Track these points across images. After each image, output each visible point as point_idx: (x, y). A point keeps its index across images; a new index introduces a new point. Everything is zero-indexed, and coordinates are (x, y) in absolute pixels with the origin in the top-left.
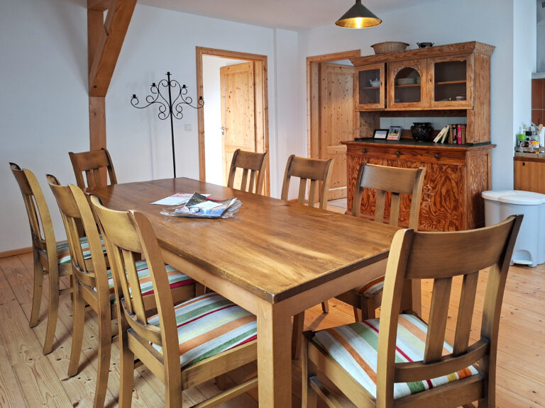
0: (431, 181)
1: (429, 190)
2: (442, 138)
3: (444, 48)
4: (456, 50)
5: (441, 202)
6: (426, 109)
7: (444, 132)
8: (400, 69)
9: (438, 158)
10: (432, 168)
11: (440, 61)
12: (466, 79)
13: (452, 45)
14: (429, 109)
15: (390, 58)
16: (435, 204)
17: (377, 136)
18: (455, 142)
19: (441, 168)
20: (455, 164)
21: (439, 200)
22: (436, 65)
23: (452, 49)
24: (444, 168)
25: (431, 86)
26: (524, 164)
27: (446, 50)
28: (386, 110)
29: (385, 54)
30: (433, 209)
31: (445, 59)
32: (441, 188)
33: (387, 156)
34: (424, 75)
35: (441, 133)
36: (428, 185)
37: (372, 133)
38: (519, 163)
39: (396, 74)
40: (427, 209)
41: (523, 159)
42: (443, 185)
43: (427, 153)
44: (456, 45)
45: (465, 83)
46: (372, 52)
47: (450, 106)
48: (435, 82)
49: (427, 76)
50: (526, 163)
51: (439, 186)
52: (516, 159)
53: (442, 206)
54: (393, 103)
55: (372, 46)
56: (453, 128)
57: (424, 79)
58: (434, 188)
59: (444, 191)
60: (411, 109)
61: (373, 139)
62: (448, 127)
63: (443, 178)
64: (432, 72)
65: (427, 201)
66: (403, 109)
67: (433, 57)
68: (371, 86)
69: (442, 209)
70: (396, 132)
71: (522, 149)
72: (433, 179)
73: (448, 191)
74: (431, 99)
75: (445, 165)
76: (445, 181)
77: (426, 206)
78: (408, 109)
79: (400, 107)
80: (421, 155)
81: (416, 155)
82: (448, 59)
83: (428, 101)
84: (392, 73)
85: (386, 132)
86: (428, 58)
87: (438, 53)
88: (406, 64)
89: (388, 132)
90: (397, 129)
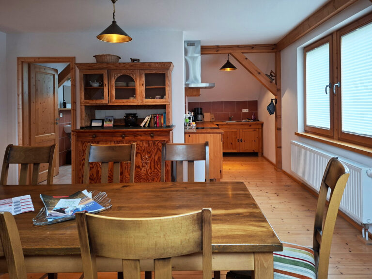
0: (148, 152)
1: (146, 159)
2: (146, 123)
3: (152, 64)
4: (160, 66)
5: (154, 166)
6: (139, 104)
7: (147, 119)
8: (119, 75)
9: (152, 137)
10: (149, 144)
11: (148, 72)
12: (165, 85)
13: (157, 63)
14: (141, 104)
15: (112, 67)
16: (150, 168)
17: (94, 124)
18: (155, 126)
19: (155, 143)
20: (164, 139)
21: (153, 164)
22: (146, 75)
23: (157, 65)
24: (156, 142)
25: (143, 88)
26: (189, 136)
27: (153, 65)
28: (109, 104)
29: (108, 63)
30: (149, 171)
31: (152, 71)
32: (155, 157)
33: (114, 138)
34: (138, 81)
35: (146, 120)
36: (146, 156)
37: (90, 123)
38: (187, 135)
39: (116, 78)
40: (145, 172)
41: (189, 133)
42: (156, 154)
43: (145, 134)
44: (160, 63)
45: (165, 88)
46: (94, 61)
47: (156, 102)
48: (146, 86)
49: (140, 82)
50: (191, 135)
51: (153, 155)
52: (185, 133)
53: (155, 168)
54: (114, 99)
55: (94, 56)
56: (154, 117)
57: (138, 83)
58: (150, 157)
59: (156, 158)
60: (129, 104)
61: (91, 127)
62: (150, 116)
63: (156, 150)
64: (143, 79)
65: (145, 167)
66: (123, 104)
67: (144, 69)
68: (91, 86)
69: (156, 170)
70: (110, 121)
71: (188, 127)
72: (149, 151)
73: (159, 158)
74: (143, 97)
75: (156, 141)
76: (157, 151)
77: (144, 171)
78: (126, 104)
79: (120, 103)
80: (141, 136)
81: (136, 136)
82: (154, 72)
83: (140, 98)
84: (113, 78)
85: (101, 121)
86: (140, 70)
87: (148, 67)
88: (124, 72)
89: (103, 121)
90: (110, 118)
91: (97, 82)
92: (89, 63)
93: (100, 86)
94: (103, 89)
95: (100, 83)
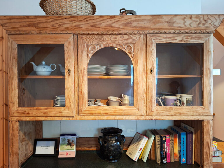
8: (98, 48)
11: (164, 41)
17: (40, 150)
18: (165, 161)
23: (188, 22)
25: (152, 80)
31: (172, 38)
34: (141, 61)
39: (90, 55)
57: (139, 68)
61: (33, 156)
64: (153, 57)
70: (70, 144)
82: (177, 40)
83: (144, 104)
84: (85, 54)
85: (53, 142)
86: (146, 35)
87: (166, 26)
88: (108, 41)
89: (56, 142)
90: (71, 138)
91: (47, 64)
92: (28, 17)
93: (52, 73)
94: (64, 80)
95: (52, 68)
